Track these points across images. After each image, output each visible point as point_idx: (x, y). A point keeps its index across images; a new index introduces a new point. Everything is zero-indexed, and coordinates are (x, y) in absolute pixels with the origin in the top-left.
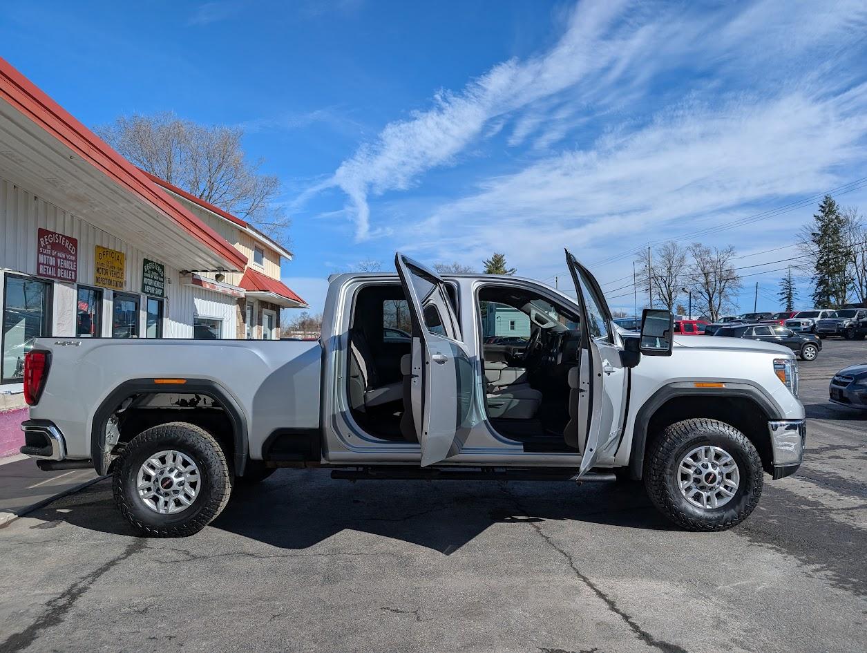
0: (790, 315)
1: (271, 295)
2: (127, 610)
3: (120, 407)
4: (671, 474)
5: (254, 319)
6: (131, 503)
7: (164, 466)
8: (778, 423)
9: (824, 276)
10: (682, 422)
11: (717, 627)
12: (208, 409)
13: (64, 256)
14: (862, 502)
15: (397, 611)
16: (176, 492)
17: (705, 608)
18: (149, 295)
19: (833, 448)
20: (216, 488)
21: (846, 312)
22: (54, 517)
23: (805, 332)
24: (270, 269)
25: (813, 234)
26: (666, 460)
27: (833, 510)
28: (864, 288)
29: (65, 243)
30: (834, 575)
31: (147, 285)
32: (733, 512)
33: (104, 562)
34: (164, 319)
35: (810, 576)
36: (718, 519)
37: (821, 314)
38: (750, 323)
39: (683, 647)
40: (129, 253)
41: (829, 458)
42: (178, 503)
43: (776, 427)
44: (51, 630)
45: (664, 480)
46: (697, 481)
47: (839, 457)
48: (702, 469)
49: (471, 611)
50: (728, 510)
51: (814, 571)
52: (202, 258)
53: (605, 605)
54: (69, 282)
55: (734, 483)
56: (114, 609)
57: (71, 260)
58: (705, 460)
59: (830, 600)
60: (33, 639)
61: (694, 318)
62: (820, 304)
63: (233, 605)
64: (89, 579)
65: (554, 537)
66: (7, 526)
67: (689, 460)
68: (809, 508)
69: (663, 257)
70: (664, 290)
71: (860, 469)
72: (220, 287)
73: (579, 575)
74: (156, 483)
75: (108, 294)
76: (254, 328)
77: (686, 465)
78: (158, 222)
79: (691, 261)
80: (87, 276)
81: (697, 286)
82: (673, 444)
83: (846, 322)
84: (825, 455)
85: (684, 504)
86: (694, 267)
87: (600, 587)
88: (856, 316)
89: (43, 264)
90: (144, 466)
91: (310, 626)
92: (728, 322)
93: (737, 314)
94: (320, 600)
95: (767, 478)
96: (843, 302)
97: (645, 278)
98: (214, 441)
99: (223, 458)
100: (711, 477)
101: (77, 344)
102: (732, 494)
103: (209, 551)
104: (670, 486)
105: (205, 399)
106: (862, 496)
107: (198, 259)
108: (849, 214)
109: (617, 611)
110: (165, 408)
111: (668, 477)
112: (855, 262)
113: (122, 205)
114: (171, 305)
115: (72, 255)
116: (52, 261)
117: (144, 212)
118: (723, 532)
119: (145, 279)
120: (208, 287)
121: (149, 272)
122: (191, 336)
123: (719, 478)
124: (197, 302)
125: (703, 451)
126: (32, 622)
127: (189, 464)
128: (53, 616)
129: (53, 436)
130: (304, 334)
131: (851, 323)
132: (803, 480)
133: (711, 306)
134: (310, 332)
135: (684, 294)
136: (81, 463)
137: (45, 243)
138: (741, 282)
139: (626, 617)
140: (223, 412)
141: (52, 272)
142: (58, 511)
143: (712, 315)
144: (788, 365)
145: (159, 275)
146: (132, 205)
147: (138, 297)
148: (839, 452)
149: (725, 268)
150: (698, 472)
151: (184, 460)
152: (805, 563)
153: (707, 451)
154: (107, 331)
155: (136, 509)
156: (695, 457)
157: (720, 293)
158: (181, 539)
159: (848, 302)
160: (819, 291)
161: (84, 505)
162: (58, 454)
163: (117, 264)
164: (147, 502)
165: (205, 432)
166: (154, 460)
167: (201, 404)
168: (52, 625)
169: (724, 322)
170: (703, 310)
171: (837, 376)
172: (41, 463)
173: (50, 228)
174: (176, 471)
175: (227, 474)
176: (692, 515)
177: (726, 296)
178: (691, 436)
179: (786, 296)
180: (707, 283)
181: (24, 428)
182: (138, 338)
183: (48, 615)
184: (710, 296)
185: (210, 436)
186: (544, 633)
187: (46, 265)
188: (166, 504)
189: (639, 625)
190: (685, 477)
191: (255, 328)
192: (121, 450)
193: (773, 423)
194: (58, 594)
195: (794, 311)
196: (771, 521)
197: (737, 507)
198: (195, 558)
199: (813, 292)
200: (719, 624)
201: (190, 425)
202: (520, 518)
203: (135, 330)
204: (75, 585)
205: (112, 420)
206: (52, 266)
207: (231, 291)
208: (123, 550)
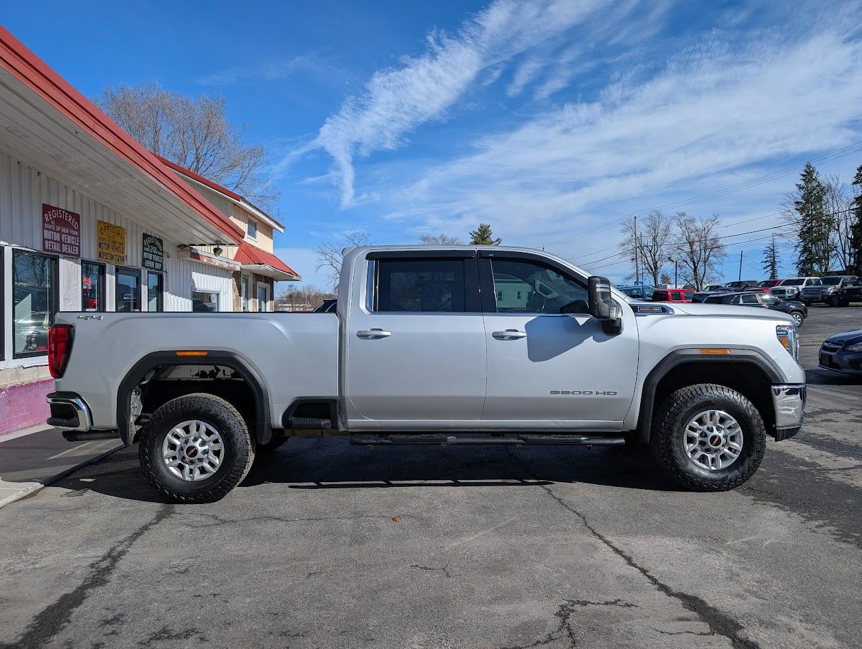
0: (775, 283)
1: (266, 268)
2: (168, 571)
3: (144, 379)
4: (677, 438)
5: (249, 292)
6: (158, 471)
7: (188, 435)
8: (781, 387)
9: (807, 244)
10: (688, 387)
11: (731, 579)
12: (227, 380)
13: (67, 231)
14: (857, 462)
15: (426, 568)
16: (201, 460)
17: (717, 562)
18: (149, 270)
19: (825, 411)
20: (239, 456)
21: (830, 279)
22: (79, 487)
23: (790, 299)
24: (262, 242)
25: (797, 203)
26: (673, 425)
27: (831, 470)
28: (847, 255)
29: (68, 218)
30: (837, 530)
31: (147, 259)
32: (736, 472)
33: (137, 528)
34: (164, 293)
35: (815, 532)
36: (723, 480)
37: (805, 282)
38: (736, 291)
39: (700, 597)
40: (129, 228)
41: (822, 421)
42: (203, 471)
43: (779, 391)
44: (99, 590)
45: (670, 443)
46: (702, 443)
47: (831, 420)
48: (708, 432)
49: (497, 567)
50: (732, 471)
51: (817, 527)
52: (199, 231)
53: (622, 560)
54: (73, 257)
55: (737, 446)
56: (156, 570)
57: (74, 236)
58: (710, 424)
59: (835, 553)
60: (84, 598)
61: (680, 287)
62: (803, 272)
63: (268, 565)
64: (127, 543)
65: (566, 499)
66: (36, 495)
67: (695, 424)
68: (807, 469)
69: (649, 226)
70: (650, 259)
71: (853, 431)
72: (216, 261)
73: (595, 533)
74: (181, 452)
75: (110, 267)
76: (249, 301)
77: (692, 429)
78: (159, 196)
79: (676, 230)
80: (90, 250)
81: (682, 255)
82: (680, 408)
83: (831, 290)
84: (817, 419)
85: (691, 466)
86: (679, 236)
87: (616, 544)
88: (840, 284)
89: (48, 240)
90: (169, 435)
91: (345, 583)
92: (714, 290)
93: (723, 282)
94: (351, 560)
95: (769, 440)
96: (826, 269)
97: (631, 247)
98: (236, 410)
99: (245, 427)
100: (716, 440)
101: (99, 318)
102: (736, 456)
103: (236, 515)
104: (676, 449)
105: (224, 371)
106: (858, 457)
107: (196, 233)
108: (831, 182)
109: (635, 566)
110: (185, 379)
111: (674, 440)
112: (838, 230)
113: (123, 180)
114: (170, 279)
115: (74, 230)
116: (57, 237)
117: (146, 186)
118: (727, 492)
119: (145, 254)
120: (205, 260)
121: (149, 246)
122: (190, 309)
123: (723, 441)
124: (195, 276)
125: (709, 415)
126: (80, 583)
127: (213, 433)
128: (99, 577)
129: (80, 408)
130: (292, 307)
131: (835, 290)
132: (799, 442)
133: (696, 274)
134: (297, 305)
135: (669, 263)
136: (107, 433)
137: (49, 218)
138: (726, 251)
139: (644, 571)
140: (245, 383)
141: (56, 247)
142: (81, 480)
143: (697, 284)
144: (790, 331)
145: (158, 249)
146: (134, 180)
147: (139, 271)
148: (831, 416)
149: (710, 237)
150: (703, 435)
151: (207, 429)
152: (809, 519)
153: (712, 415)
154: (111, 305)
155: (162, 477)
156: (700, 421)
157: (705, 262)
158: (207, 505)
159: (831, 270)
160: (802, 258)
161: (106, 474)
162: (84, 425)
163: (118, 239)
164: (173, 470)
165: (227, 403)
166: (178, 430)
167: (220, 375)
168: (99, 585)
169: (710, 290)
170: (688, 279)
171: (826, 342)
172: (67, 435)
173: (54, 204)
174: (200, 440)
175: (249, 443)
176: (697, 476)
177: (710, 264)
178: (697, 401)
179: (770, 264)
180: (692, 252)
181: (50, 400)
182: (140, 312)
183: (94, 576)
184: (695, 266)
185: (231, 406)
186: (568, 586)
187: (51, 240)
188: (191, 471)
189: (657, 578)
190: (691, 440)
191: (251, 301)
192: (143, 420)
193: (776, 387)
194: (100, 557)
195: (778, 278)
196: (771, 481)
197: (741, 468)
198: (224, 522)
199: (796, 259)
200: (732, 576)
201: (212, 396)
202: (530, 481)
203: (137, 305)
204: (113, 549)
205: (136, 392)
206: (56, 241)
207: (227, 265)
208: (153, 515)
